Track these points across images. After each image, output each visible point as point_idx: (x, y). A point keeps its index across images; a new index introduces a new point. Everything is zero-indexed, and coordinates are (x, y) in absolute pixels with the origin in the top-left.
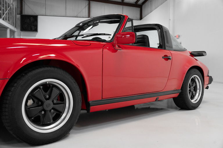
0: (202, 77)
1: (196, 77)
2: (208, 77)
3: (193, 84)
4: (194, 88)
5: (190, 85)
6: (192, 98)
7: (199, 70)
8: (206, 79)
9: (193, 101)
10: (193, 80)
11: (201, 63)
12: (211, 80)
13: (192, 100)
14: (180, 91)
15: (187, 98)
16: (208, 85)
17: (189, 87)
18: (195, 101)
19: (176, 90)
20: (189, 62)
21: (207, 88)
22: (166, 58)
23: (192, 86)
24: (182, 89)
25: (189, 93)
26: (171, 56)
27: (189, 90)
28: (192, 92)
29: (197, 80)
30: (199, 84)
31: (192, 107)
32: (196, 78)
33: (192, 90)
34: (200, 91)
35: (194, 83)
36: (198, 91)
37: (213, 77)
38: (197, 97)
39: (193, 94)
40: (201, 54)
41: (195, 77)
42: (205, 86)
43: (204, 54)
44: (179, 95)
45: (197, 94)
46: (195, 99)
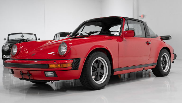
0: (169, 54)
2: (173, 55)
3: (164, 59)
4: (165, 62)
5: (162, 60)
6: (164, 68)
7: (167, 50)
8: (172, 56)
9: (164, 70)
10: (164, 57)
11: (168, 45)
12: (175, 56)
14: (156, 64)
15: (161, 68)
16: (174, 60)
17: (162, 62)
18: (166, 70)
19: (154, 63)
20: (161, 44)
21: (173, 62)
22: (148, 43)
23: (163, 60)
24: (157, 63)
25: (162, 65)
26: (150, 42)
27: (162, 64)
29: (166, 57)
30: (167, 59)
31: (164, 74)
33: (164, 64)
34: (168, 64)
35: (165, 59)
36: (167, 64)
37: (176, 55)
38: (167, 68)
39: (164, 66)
40: (167, 38)
41: (165, 55)
42: (172, 61)
43: (170, 38)
44: (156, 66)
45: (167, 66)
46: (166, 69)
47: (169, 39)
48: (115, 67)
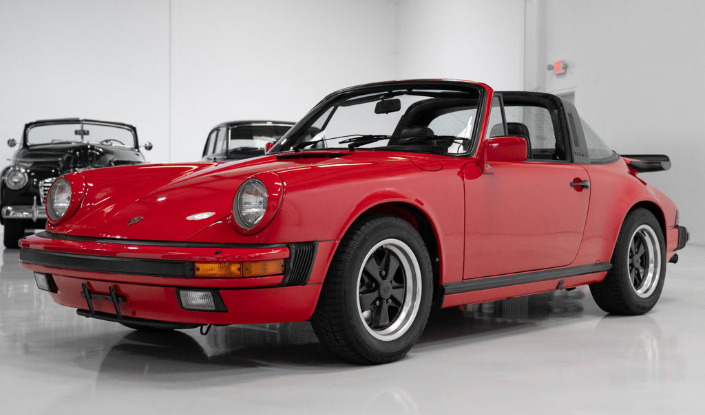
0: (660, 230)
1: (646, 230)
2: (677, 230)
3: (638, 247)
4: (641, 258)
5: (631, 251)
6: (638, 283)
7: (653, 210)
8: (672, 235)
9: (639, 292)
10: (639, 239)
11: (658, 193)
12: (683, 237)
13: (637, 288)
14: (610, 266)
15: (627, 283)
16: (678, 252)
17: (631, 257)
18: (645, 292)
19: (601, 263)
20: (630, 190)
21: (674, 260)
22: (579, 185)
23: (637, 253)
24: (613, 261)
25: (631, 271)
26: (588, 180)
27: (630, 265)
28: (637, 269)
29: (647, 239)
30: (653, 248)
31: (638, 307)
32: (646, 234)
33: (637, 265)
34: (656, 267)
35: (642, 247)
36: (651, 266)
37: (688, 230)
38: (650, 282)
39: (638, 275)
40: (655, 163)
41: (643, 230)
42: (669, 255)
43: (664, 164)
44: (608, 277)
45: (650, 275)
46: (644, 288)
47: (661, 169)
48: (450, 274)
